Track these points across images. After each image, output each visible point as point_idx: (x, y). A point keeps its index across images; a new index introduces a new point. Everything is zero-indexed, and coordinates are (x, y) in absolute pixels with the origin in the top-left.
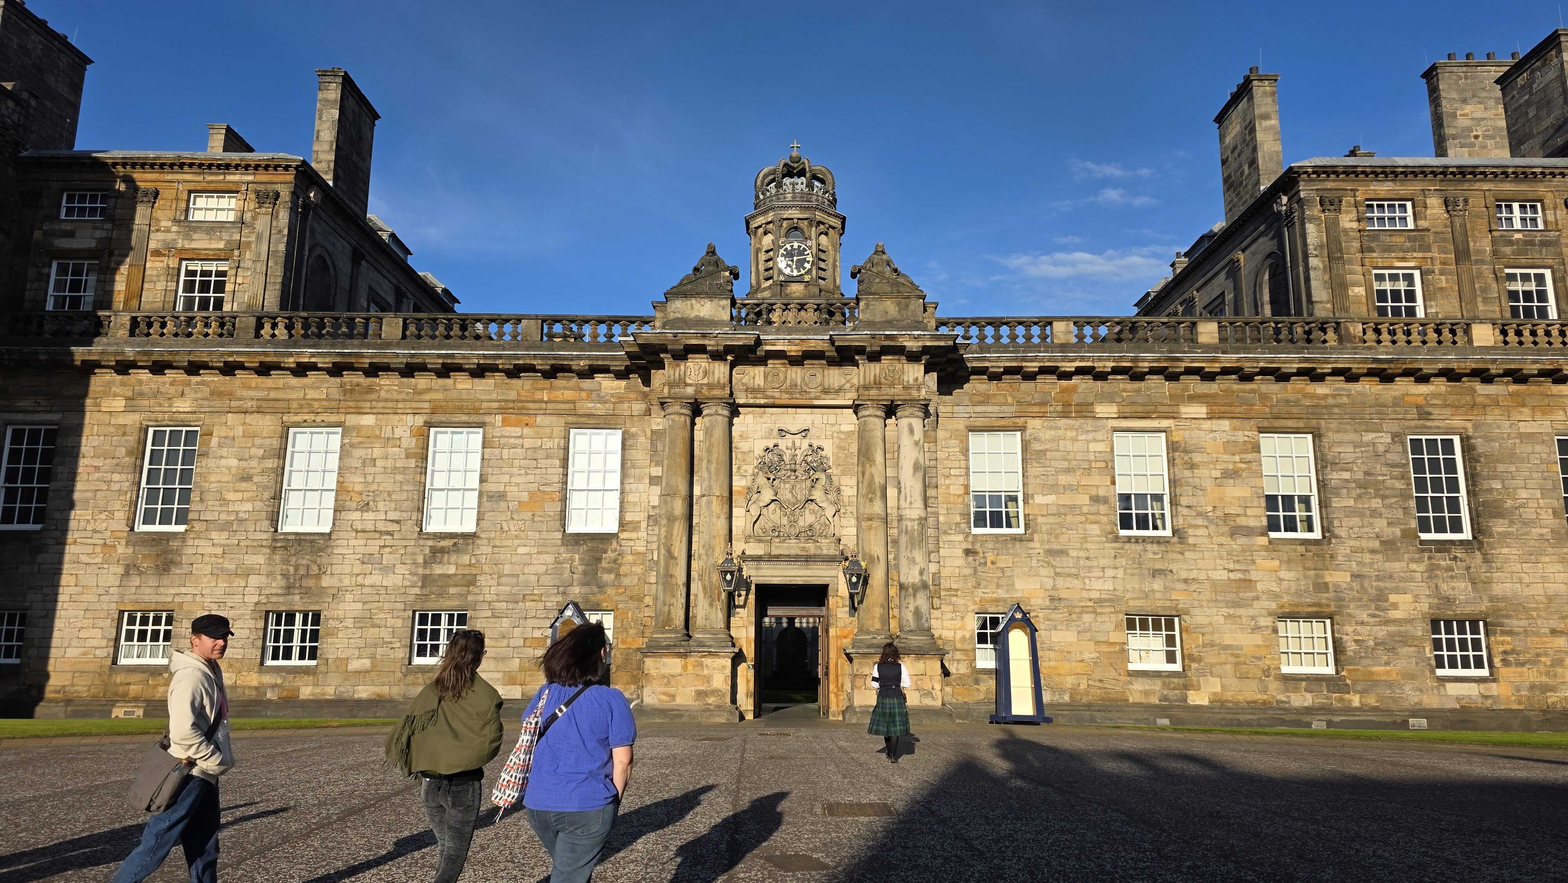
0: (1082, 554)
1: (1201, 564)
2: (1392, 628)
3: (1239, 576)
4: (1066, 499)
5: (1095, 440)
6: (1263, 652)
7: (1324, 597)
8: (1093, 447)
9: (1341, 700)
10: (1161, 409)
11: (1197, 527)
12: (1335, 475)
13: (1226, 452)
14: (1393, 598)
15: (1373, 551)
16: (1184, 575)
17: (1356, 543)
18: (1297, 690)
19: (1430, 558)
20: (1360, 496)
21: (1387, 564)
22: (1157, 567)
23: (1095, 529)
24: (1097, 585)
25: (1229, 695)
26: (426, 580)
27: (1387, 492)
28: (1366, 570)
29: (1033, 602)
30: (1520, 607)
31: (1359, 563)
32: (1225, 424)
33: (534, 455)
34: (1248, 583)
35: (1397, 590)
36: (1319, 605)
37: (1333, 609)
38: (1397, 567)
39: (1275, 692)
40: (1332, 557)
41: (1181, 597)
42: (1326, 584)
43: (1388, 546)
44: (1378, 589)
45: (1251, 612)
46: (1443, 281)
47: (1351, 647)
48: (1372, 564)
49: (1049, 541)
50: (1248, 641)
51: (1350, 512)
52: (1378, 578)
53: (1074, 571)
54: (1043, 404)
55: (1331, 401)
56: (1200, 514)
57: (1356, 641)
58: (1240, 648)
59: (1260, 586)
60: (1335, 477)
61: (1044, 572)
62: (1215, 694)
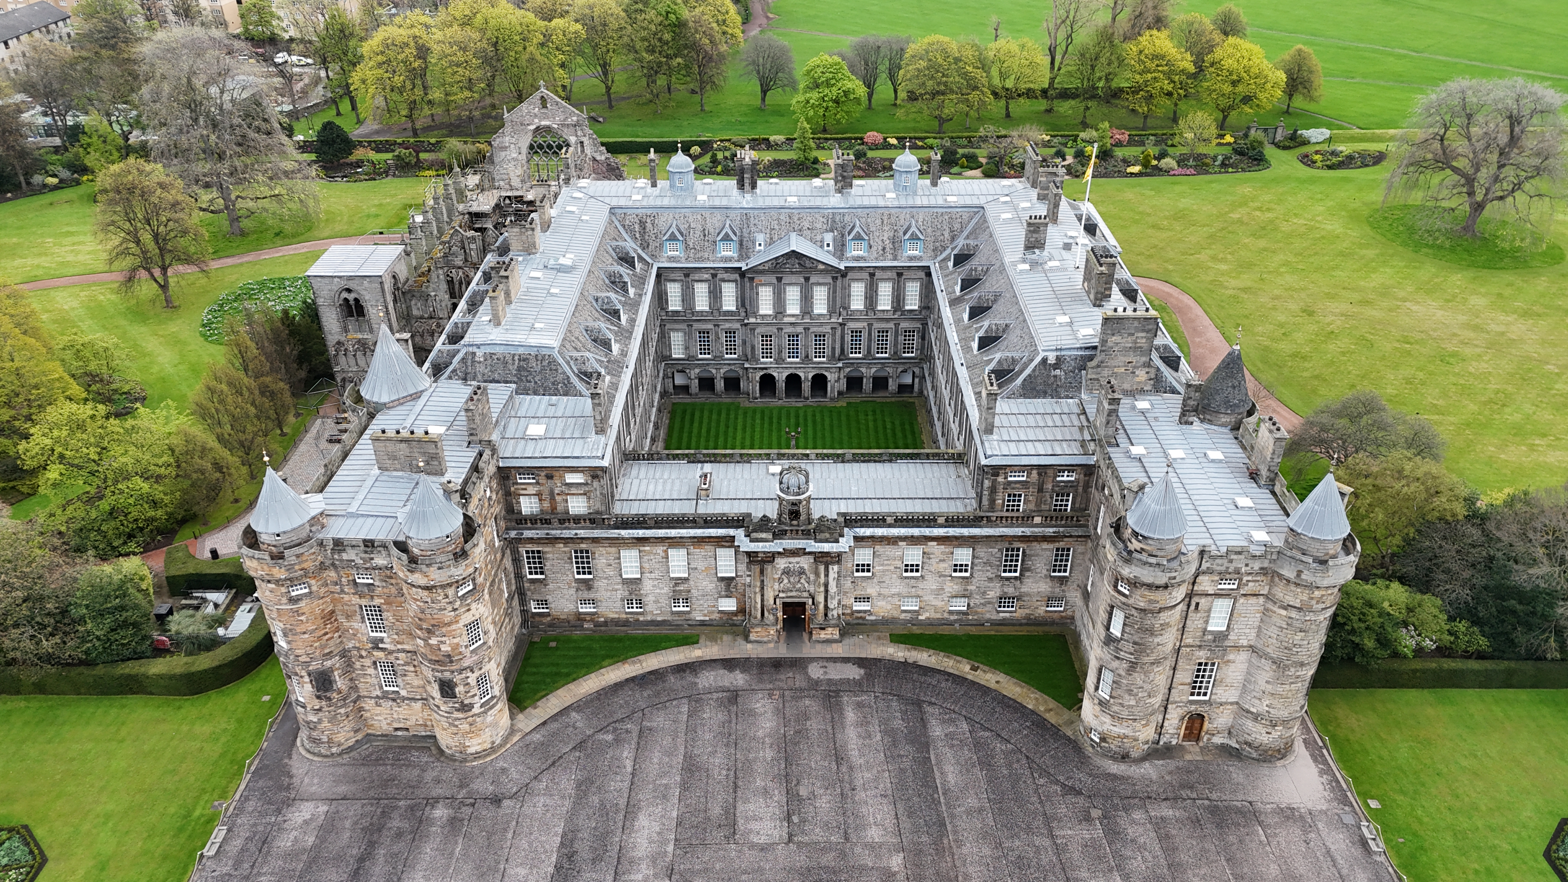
0: (890, 582)
1: (928, 584)
2: (987, 599)
3: (940, 587)
6: (945, 605)
7: (967, 592)
8: (897, 553)
9: (967, 615)
10: (921, 543)
11: (929, 573)
13: (941, 554)
14: (989, 591)
16: (922, 587)
17: (980, 579)
18: (953, 614)
19: (1003, 582)
20: (984, 566)
21: (989, 582)
22: (914, 585)
23: (896, 573)
24: (894, 590)
25: (931, 616)
26: (674, 591)
27: (993, 565)
28: (981, 586)
30: (1028, 594)
31: (979, 584)
32: (943, 547)
33: (705, 557)
34: (943, 589)
36: (964, 594)
37: (968, 596)
38: (991, 585)
39: (946, 615)
40: (972, 580)
41: (920, 593)
42: (968, 589)
43: (990, 580)
44: (985, 589)
45: (943, 595)
46: (1031, 498)
47: (972, 605)
48: (984, 582)
49: (879, 579)
50: (940, 604)
51: (981, 568)
52: (985, 586)
53: (887, 587)
57: (974, 602)
58: (937, 605)
59: (946, 590)
60: (976, 561)
61: (877, 587)
62: (927, 616)
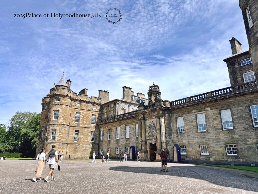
0: (192, 135)
1: (211, 136)
2: (248, 146)
3: (217, 137)
4: (190, 127)
5: (193, 117)
6: (222, 151)
7: (233, 140)
8: (193, 118)
9: (238, 160)
10: (202, 109)
11: (210, 129)
12: (234, 116)
13: (214, 115)
14: (248, 140)
15: (243, 131)
16: (208, 138)
17: (239, 129)
18: (229, 158)
19: (256, 131)
20: (239, 120)
21: (246, 133)
22: (204, 136)
23: (194, 131)
24: (195, 140)
25: (217, 159)
27: (245, 118)
28: (241, 134)
29: (186, 144)
31: (240, 133)
32: (213, 110)
33: (133, 128)
34: (219, 138)
35: (249, 138)
36: (233, 142)
37: (235, 142)
38: (248, 133)
39: (225, 158)
40: (234, 132)
41: (208, 142)
42: (234, 138)
43: (246, 129)
44: (244, 138)
45: (220, 144)
48: (243, 133)
49: (187, 134)
50: (220, 149)
51: (237, 123)
52: (244, 136)
53: (191, 138)
54: (185, 112)
55: (232, 102)
56: (210, 127)
57: (240, 149)
58: (218, 150)
59: (221, 139)
61: (187, 139)
62: (214, 159)
